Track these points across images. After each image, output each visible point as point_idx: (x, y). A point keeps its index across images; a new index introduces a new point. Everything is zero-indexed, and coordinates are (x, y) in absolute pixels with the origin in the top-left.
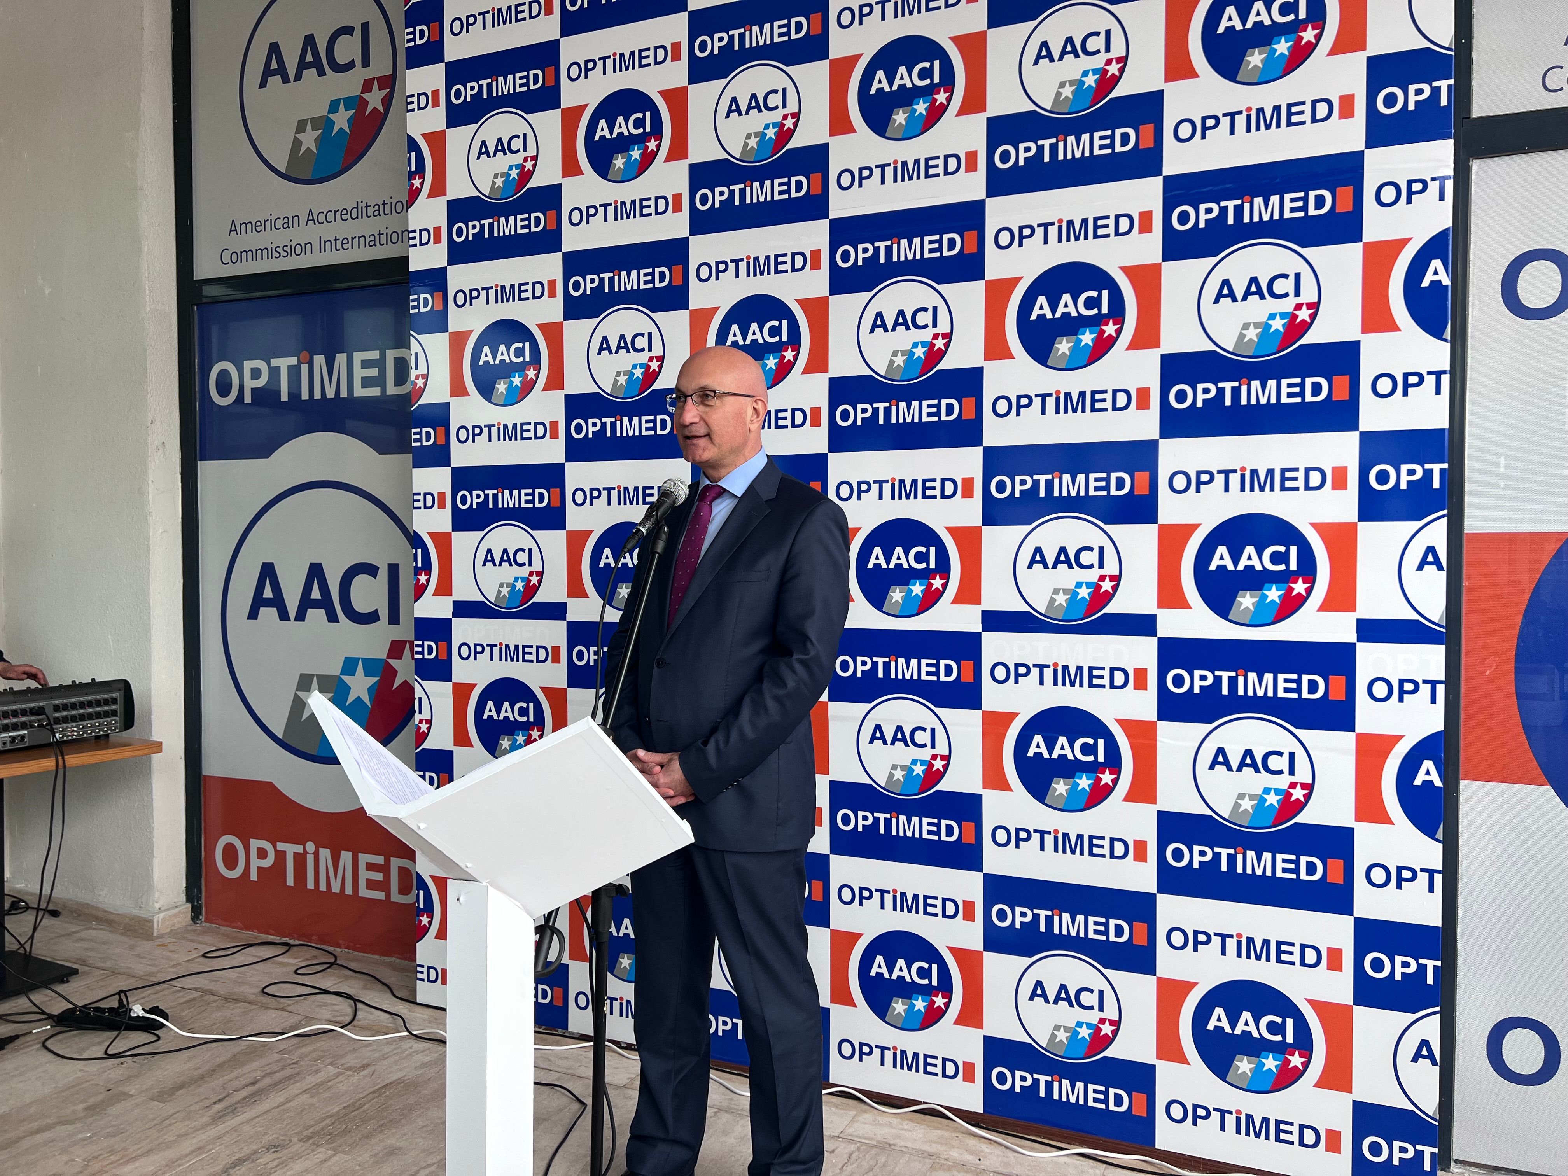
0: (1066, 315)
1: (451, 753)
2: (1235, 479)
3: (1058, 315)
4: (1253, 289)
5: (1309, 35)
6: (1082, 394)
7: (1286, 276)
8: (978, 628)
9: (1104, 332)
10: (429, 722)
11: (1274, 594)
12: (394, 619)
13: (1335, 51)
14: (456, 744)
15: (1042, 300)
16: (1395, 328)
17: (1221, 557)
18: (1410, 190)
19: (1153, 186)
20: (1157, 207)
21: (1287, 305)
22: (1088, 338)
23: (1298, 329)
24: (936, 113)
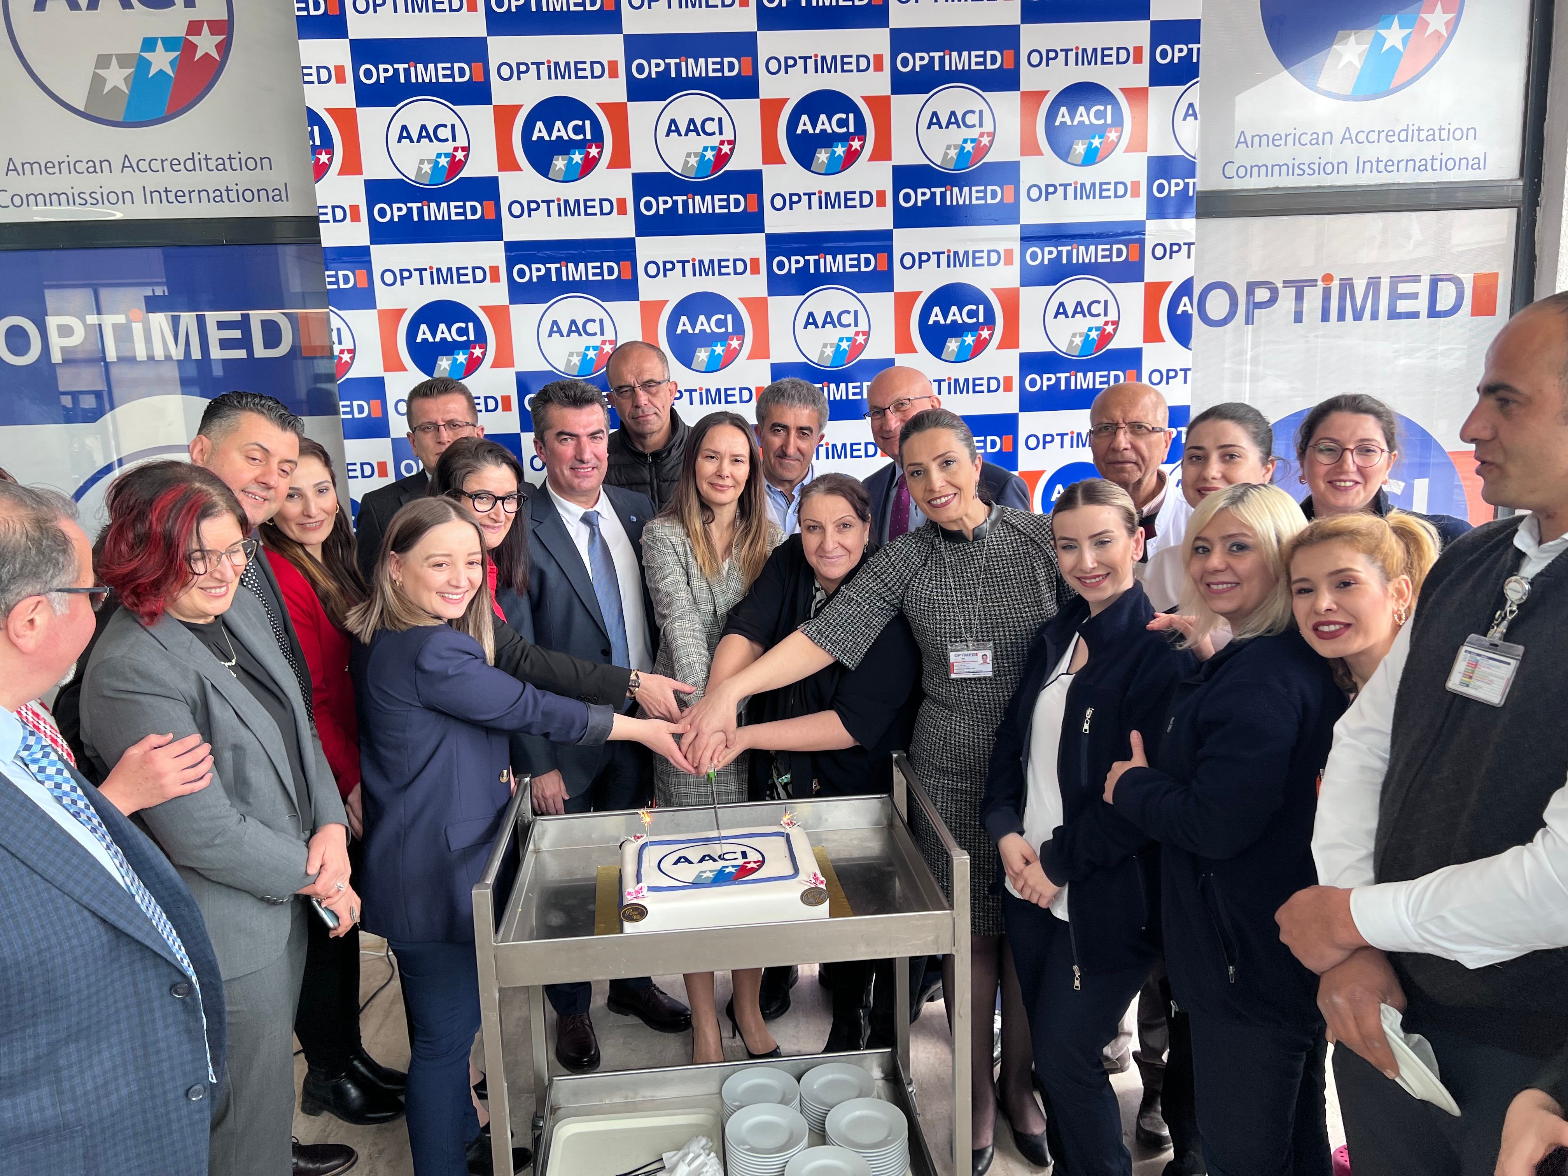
0: (954, 322)
2: (1067, 439)
3: (948, 322)
4: (1079, 310)
5: (1112, 136)
6: (966, 380)
7: (1099, 302)
9: (981, 335)
13: (1127, 150)
15: (936, 309)
16: (1162, 340)
18: (1172, 250)
19: (1014, 231)
20: (1016, 246)
21: (1099, 322)
22: (969, 339)
23: (1105, 338)
24: (851, 157)
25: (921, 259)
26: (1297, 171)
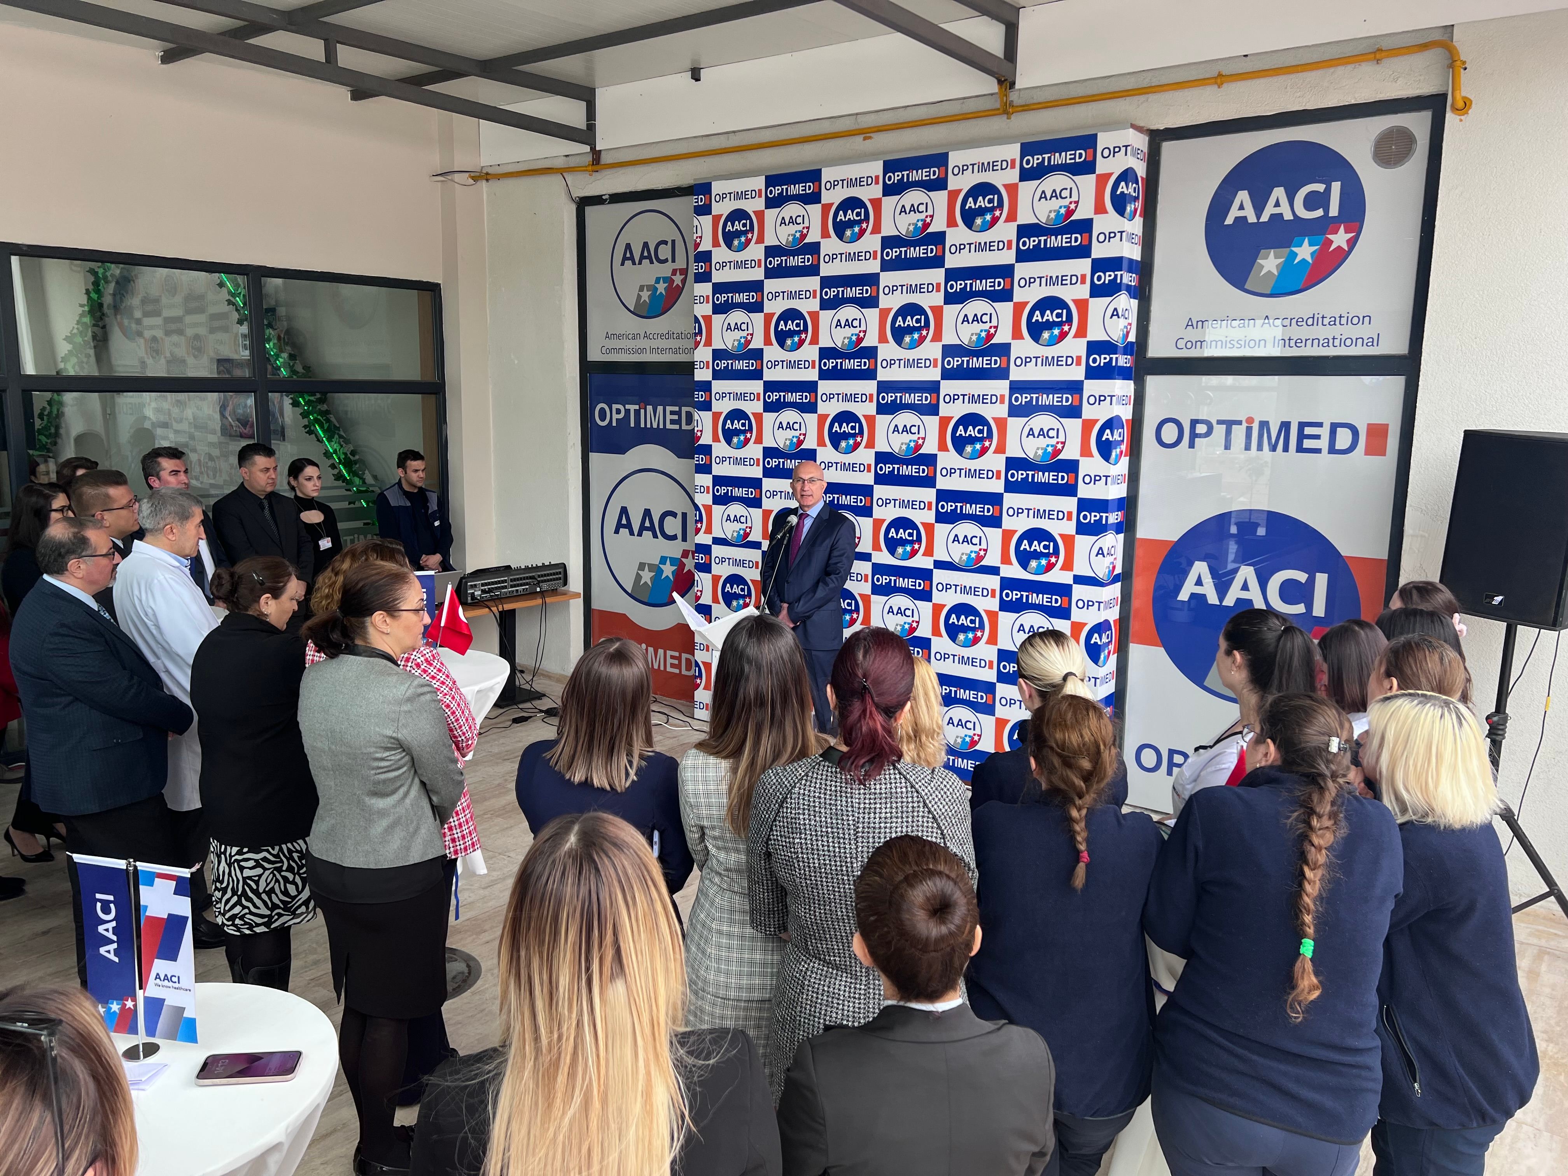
0: (970, 435)
1: (710, 606)
2: (1031, 512)
3: (967, 435)
4: (1041, 433)
5: (1066, 328)
6: (975, 470)
7: (1053, 429)
8: (932, 567)
9: (985, 444)
10: (701, 591)
11: (1044, 562)
12: (684, 539)
13: (1075, 336)
14: (713, 602)
15: (961, 428)
16: (1092, 456)
17: (1025, 545)
18: (1101, 399)
19: (1005, 384)
20: (1007, 393)
21: (1053, 441)
22: (978, 446)
23: (1057, 452)
24: (922, 339)
25: (954, 398)
26: (1229, 345)
